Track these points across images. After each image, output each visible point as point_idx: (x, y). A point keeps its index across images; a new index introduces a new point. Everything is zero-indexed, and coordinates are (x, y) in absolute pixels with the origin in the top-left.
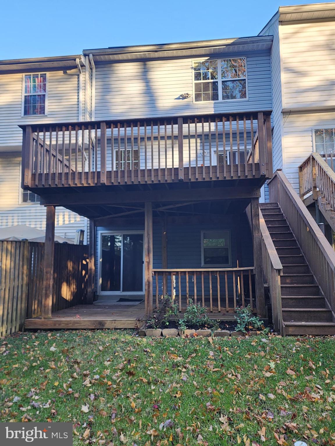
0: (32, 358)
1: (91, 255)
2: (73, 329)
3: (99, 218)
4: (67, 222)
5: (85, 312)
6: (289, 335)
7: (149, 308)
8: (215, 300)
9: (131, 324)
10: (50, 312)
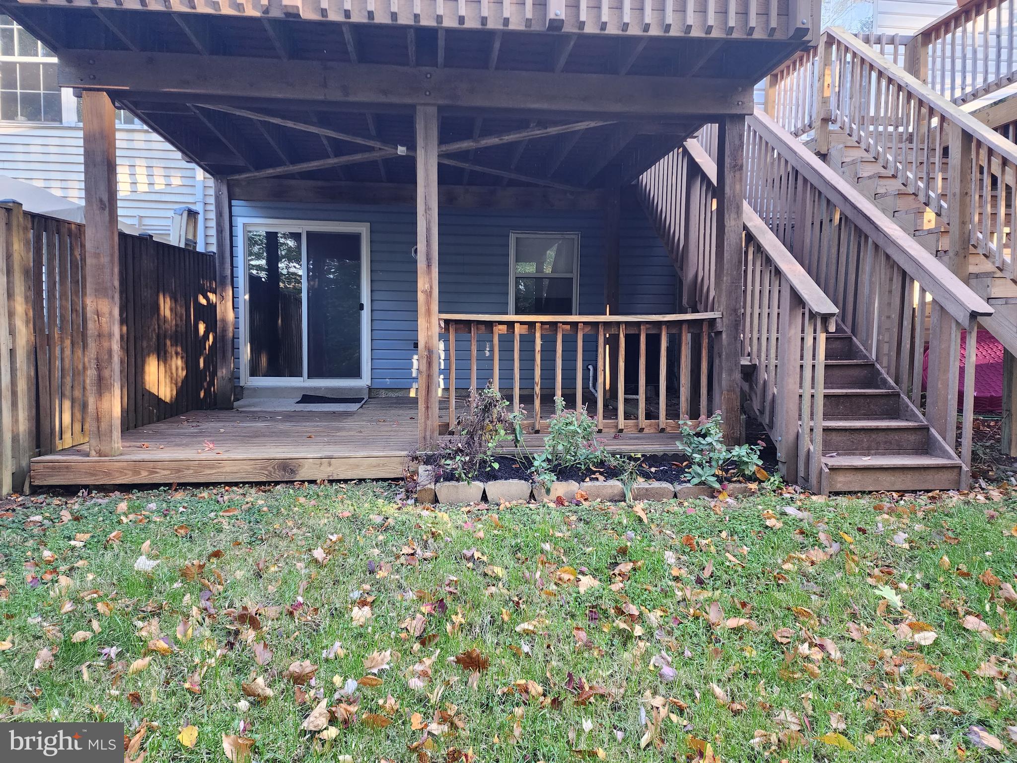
0: (68, 607)
1: (223, 284)
2: (197, 485)
3: (244, 176)
4: (142, 187)
5: (222, 430)
6: (837, 494)
7: (429, 423)
8: (548, 399)
9: (378, 465)
10: (117, 433)
